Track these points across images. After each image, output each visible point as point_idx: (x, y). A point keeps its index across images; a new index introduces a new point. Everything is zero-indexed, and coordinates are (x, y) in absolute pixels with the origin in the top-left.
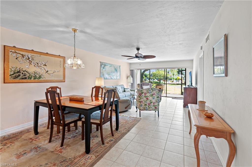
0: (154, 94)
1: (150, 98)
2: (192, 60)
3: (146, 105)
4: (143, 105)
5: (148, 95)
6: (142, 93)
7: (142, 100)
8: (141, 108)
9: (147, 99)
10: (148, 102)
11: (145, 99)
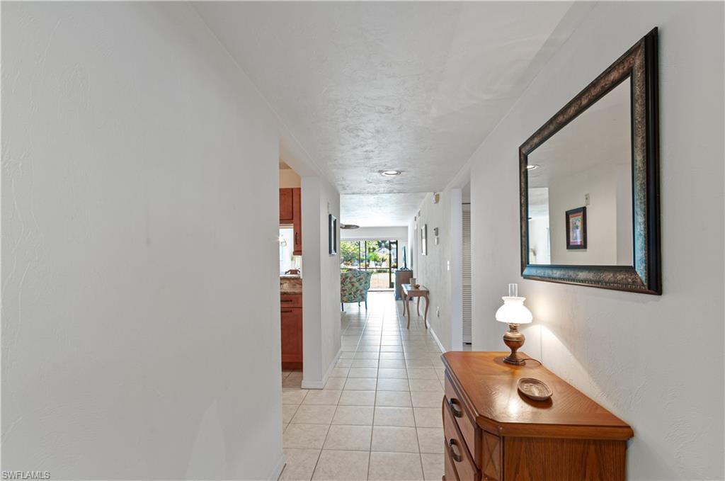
0: (361, 279)
1: (357, 284)
2: (407, 227)
3: (350, 294)
4: (347, 294)
5: (354, 280)
6: (347, 278)
7: (346, 287)
8: (345, 299)
9: (353, 285)
10: (354, 289)
11: (350, 285)
